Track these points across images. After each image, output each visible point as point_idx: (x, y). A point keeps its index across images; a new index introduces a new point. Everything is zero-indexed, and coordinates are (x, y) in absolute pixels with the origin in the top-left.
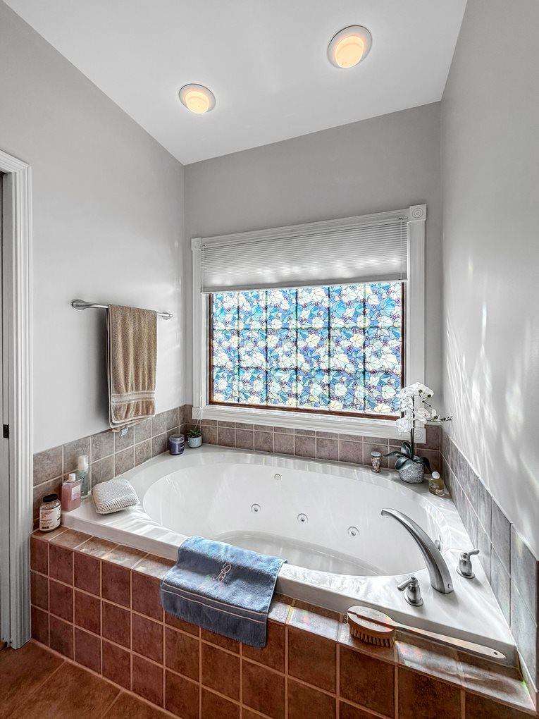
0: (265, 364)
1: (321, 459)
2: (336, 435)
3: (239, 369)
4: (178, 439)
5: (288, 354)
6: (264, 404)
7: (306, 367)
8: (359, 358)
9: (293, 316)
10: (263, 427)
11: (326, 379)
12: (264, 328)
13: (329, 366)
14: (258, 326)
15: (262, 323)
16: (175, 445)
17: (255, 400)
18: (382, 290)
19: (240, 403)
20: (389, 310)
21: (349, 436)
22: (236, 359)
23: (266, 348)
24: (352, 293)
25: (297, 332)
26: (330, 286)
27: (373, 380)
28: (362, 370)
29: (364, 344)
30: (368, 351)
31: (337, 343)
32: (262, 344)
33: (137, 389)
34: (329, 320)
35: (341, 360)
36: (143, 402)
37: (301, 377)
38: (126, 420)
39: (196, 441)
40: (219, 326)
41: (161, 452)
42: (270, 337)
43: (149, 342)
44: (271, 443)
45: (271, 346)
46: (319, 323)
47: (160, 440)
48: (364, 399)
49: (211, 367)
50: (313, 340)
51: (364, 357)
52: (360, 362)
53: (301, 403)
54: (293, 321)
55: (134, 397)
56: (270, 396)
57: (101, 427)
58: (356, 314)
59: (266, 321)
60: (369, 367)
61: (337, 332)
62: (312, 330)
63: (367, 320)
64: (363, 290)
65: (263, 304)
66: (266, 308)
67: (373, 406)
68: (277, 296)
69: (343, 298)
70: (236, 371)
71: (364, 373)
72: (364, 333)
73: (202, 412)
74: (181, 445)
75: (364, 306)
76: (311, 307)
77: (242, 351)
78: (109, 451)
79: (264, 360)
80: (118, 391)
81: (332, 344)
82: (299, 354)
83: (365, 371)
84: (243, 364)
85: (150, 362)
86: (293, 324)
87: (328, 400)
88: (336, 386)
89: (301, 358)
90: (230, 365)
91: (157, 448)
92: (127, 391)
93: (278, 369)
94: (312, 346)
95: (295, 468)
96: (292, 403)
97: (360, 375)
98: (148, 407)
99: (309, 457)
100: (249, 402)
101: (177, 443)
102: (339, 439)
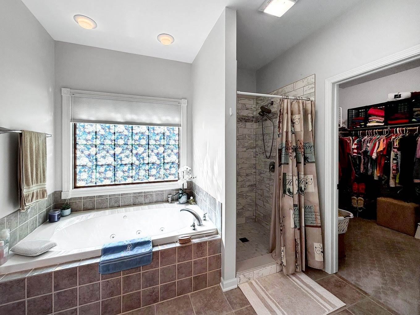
0: (114, 162)
1: (146, 204)
2: (153, 192)
5: (127, 157)
6: (113, 183)
7: (137, 163)
8: (162, 157)
9: (130, 138)
10: (114, 195)
11: (147, 167)
12: (113, 144)
13: (148, 161)
14: (110, 142)
15: (112, 141)
16: (55, 216)
17: (108, 182)
18: (171, 129)
19: (97, 185)
20: (174, 138)
21: (159, 191)
22: (94, 161)
23: (114, 154)
24: (158, 130)
25: (132, 146)
26: (149, 126)
27: (167, 166)
28: (163, 162)
29: (164, 152)
30: (165, 154)
31: (152, 151)
32: (112, 152)
33: (37, 183)
34: (149, 141)
35: (154, 159)
36: (40, 191)
37: (134, 168)
38: (31, 203)
40: (81, 141)
41: (42, 224)
44: (119, 202)
45: (117, 153)
46: (143, 142)
47: (42, 215)
48: (164, 175)
49: (75, 166)
50: (140, 150)
51: (164, 157)
52: (162, 159)
53: (134, 180)
54: (131, 140)
55: (36, 188)
56: (117, 179)
57: (11, 210)
58: (161, 139)
59: (114, 140)
60: (166, 161)
61: (152, 146)
62: (139, 145)
63: (165, 141)
64: (163, 129)
65: (112, 131)
66: (114, 133)
67: (167, 177)
68: (121, 128)
69: (155, 131)
70: (94, 167)
71: (164, 164)
72: (164, 147)
75: (164, 135)
76: (140, 134)
77: (98, 156)
80: (28, 185)
81: (150, 151)
82: (133, 157)
85: (43, 165)
86: (130, 142)
87: (148, 177)
88: (152, 170)
89: (134, 159)
91: (41, 220)
92: (33, 184)
93: (121, 165)
94: (140, 152)
96: (130, 180)
97: (162, 165)
98: (44, 192)
99: (141, 204)
100: (103, 183)
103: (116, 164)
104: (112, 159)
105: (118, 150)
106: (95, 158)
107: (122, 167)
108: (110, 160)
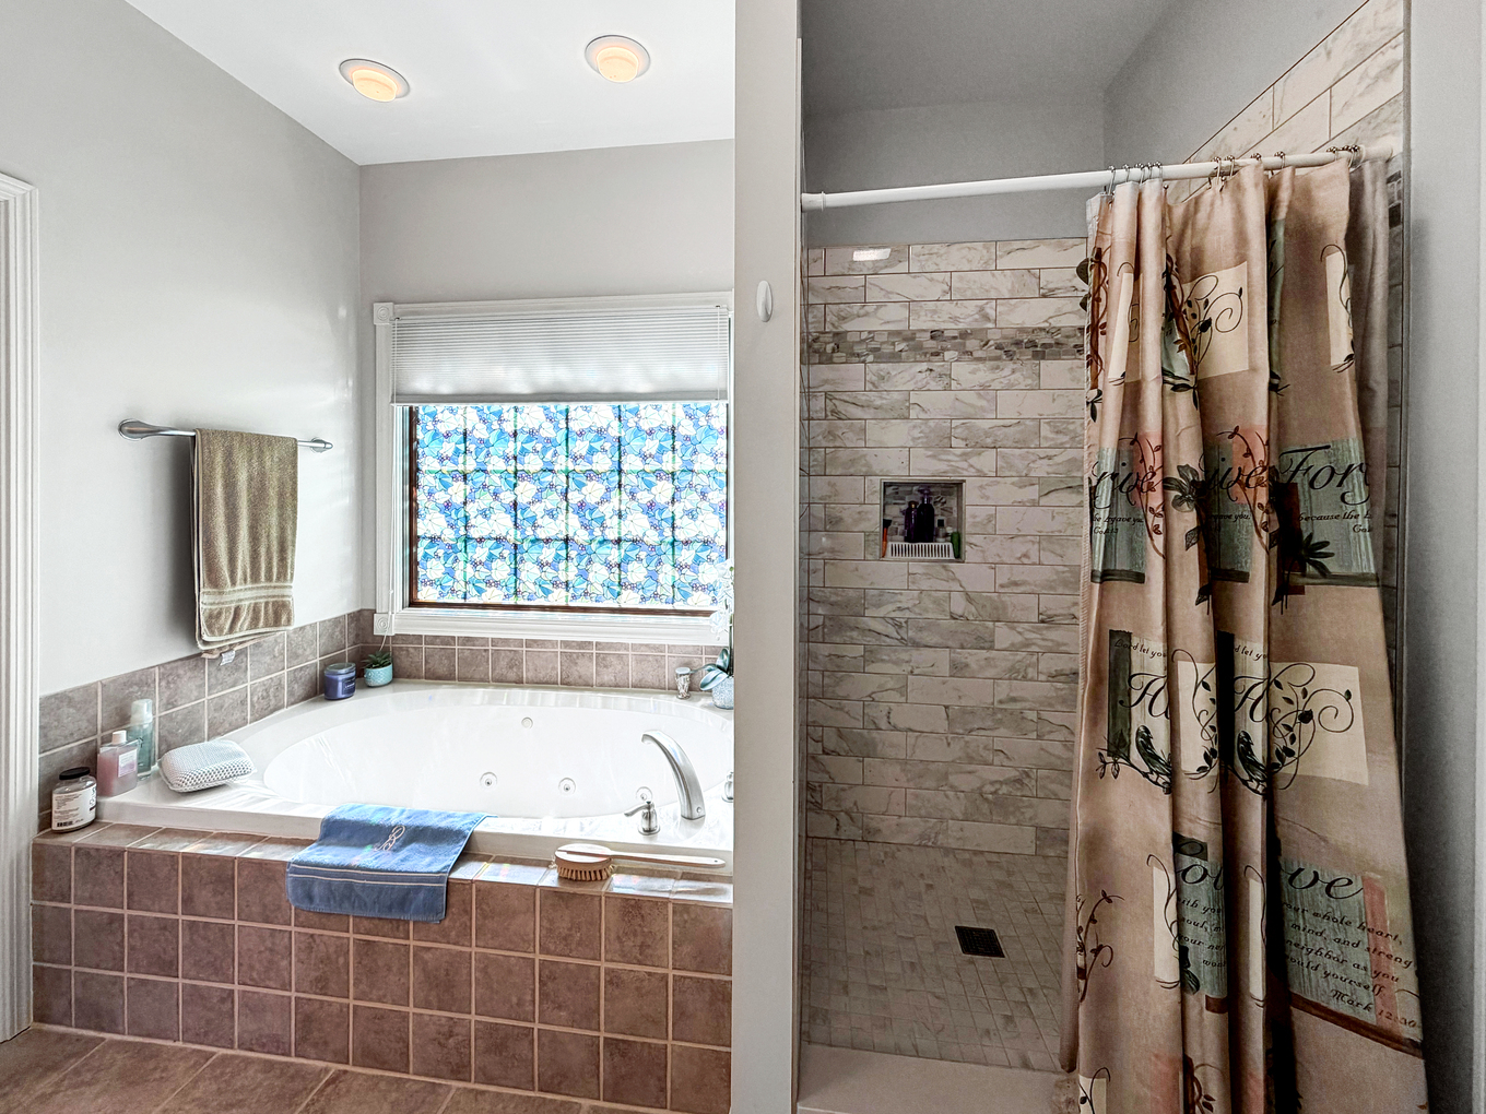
0: (512, 531)
1: (603, 687)
2: (625, 646)
3: (465, 542)
4: (343, 671)
5: (551, 514)
6: (512, 601)
7: (582, 536)
8: (665, 520)
9: (561, 450)
10: (506, 641)
11: (614, 555)
12: (511, 469)
13: (619, 533)
14: (501, 465)
15: (507, 459)
16: (336, 682)
17: (493, 596)
18: (699, 413)
19: (468, 602)
20: (708, 444)
21: (647, 645)
22: (461, 524)
23: (515, 504)
24: (655, 416)
25: (567, 477)
26: (622, 404)
27: (685, 556)
28: (671, 539)
29: (673, 498)
30: (678, 508)
31: (632, 494)
32: (507, 497)
33: (255, 578)
34: (620, 457)
35: (638, 525)
36: (267, 603)
37: (573, 554)
38: (229, 637)
39: (381, 674)
40: (427, 463)
41: (305, 698)
42: (522, 485)
43: (281, 495)
44: (520, 667)
45: (522, 500)
46: (603, 463)
47: (306, 675)
48: (673, 586)
49: (413, 540)
50: (593, 491)
51: (673, 518)
52: (666, 526)
53: (574, 597)
54: (562, 459)
55: (249, 594)
56: (521, 587)
57: (177, 650)
58: (661, 450)
59: (515, 458)
60: (680, 535)
61: (632, 477)
62: (591, 475)
63: (678, 459)
64: (671, 411)
65: (509, 428)
66: (515, 434)
67: (686, 596)
68: (533, 415)
69: (641, 422)
70: (461, 545)
71: (673, 544)
72: (674, 480)
73: (394, 621)
74: (350, 680)
75: (674, 437)
76: (592, 436)
77: (472, 509)
78: (195, 693)
79: (511, 524)
80: (215, 581)
81: (625, 497)
82: (570, 514)
83: (675, 540)
84: (474, 533)
85: (282, 530)
86: (562, 463)
87: (617, 589)
88: (630, 567)
89: (574, 520)
90: (449, 535)
91: (299, 690)
92: (234, 583)
93: (536, 541)
94: (592, 500)
95: (556, 705)
96: (559, 597)
97: (666, 548)
98: (279, 612)
99: (585, 685)
100: (484, 599)
101: (340, 678)
102: (630, 653)
103: (519, 537)
104: (508, 521)
105: (526, 491)
106: (461, 514)
107: (535, 550)
108: (502, 524)
